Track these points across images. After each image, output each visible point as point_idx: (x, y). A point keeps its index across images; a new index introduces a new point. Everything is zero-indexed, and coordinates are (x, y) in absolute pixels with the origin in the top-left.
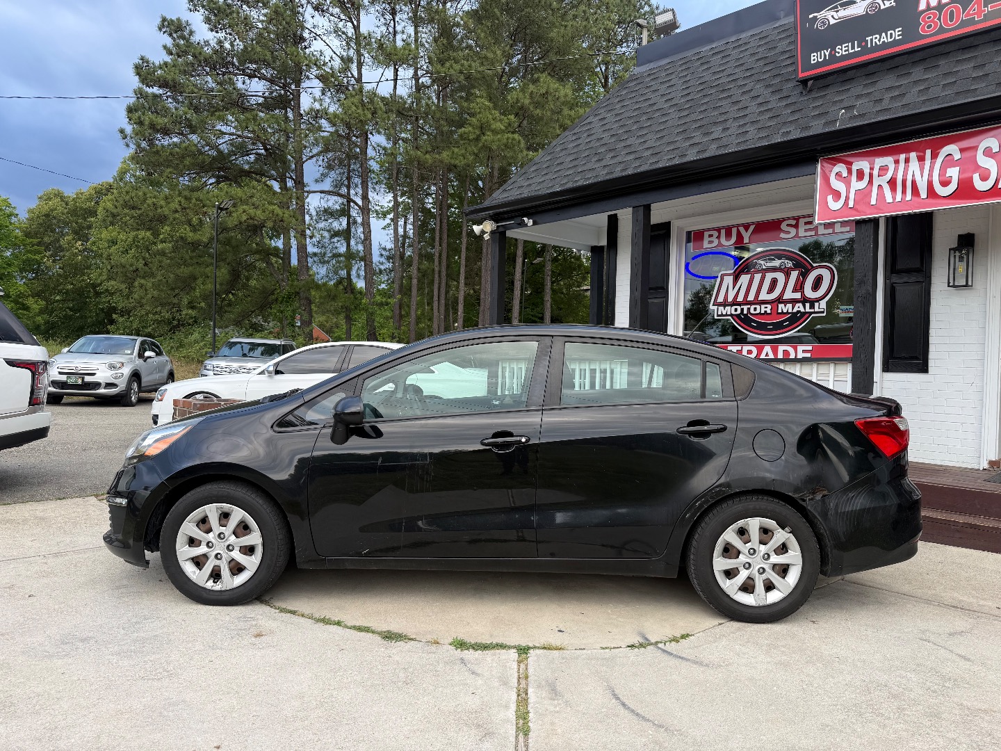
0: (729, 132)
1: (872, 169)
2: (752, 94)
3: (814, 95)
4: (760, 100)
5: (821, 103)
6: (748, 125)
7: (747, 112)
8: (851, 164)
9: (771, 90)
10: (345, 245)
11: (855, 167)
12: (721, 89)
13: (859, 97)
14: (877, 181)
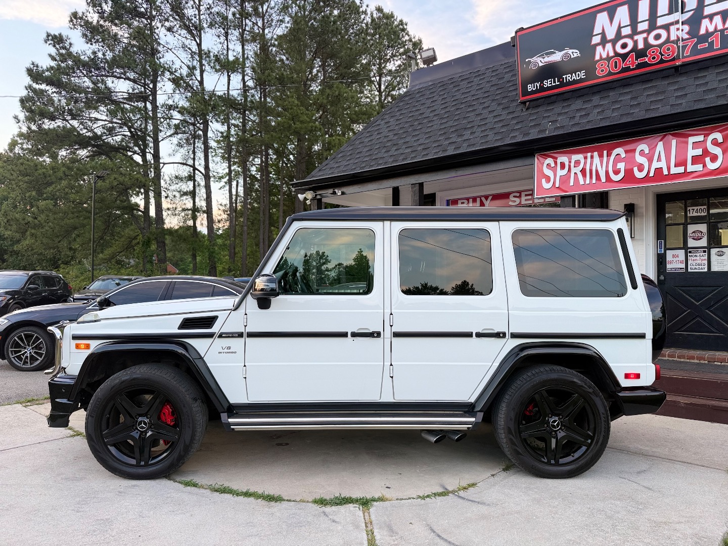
0: (476, 135)
1: (570, 162)
2: (490, 109)
3: (530, 111)
4: (495, 114)
5: (535, 117)
6: (488, 131)
7: (487, 121)
8: (556, 158)
9: (502, 107)
10: (192, 202)
11: (559, 161)
12: (469, 105)
13: (559, 114)
14: (573, 170)
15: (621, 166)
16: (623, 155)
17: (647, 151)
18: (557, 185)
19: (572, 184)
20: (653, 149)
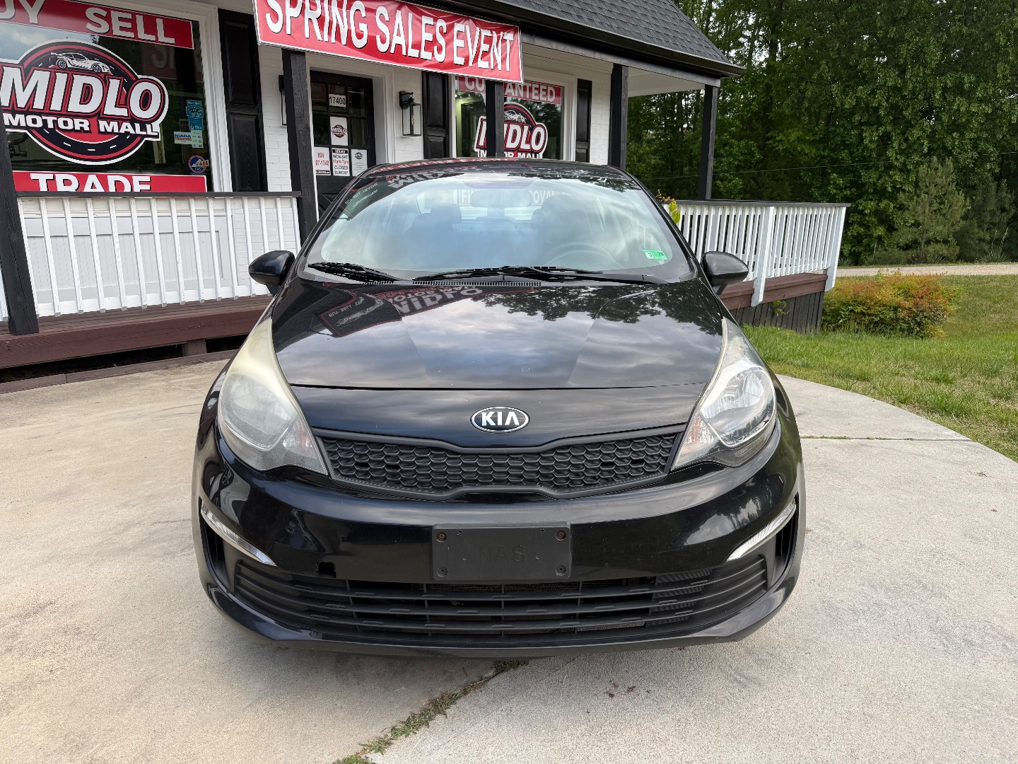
14: (308, 14)
15: (363, 27)
16: (364, 14)
17: (387, 19)
18: (288, 31)
19: (307, 36)
20: (392, 16)
